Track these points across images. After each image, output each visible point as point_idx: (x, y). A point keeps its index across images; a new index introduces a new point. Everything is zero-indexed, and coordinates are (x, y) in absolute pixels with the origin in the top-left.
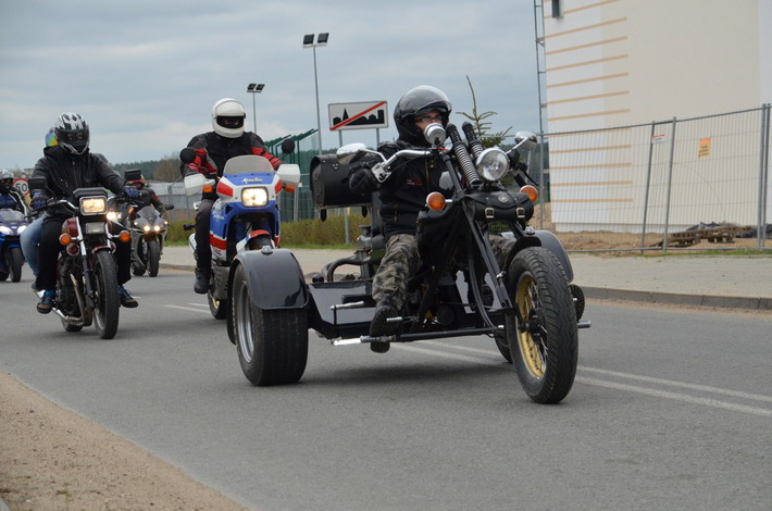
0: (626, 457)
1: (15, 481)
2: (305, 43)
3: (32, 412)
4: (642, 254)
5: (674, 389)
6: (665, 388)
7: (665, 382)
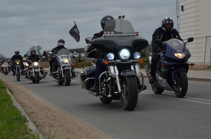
0: (194, 118)
1: (41, 123)
2: (119, 18)
3: (47, 107)
4: (204, 70)
5: (208, 102)
6: (206, 101)
7: (206, 100)
